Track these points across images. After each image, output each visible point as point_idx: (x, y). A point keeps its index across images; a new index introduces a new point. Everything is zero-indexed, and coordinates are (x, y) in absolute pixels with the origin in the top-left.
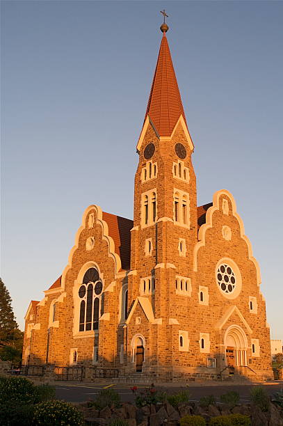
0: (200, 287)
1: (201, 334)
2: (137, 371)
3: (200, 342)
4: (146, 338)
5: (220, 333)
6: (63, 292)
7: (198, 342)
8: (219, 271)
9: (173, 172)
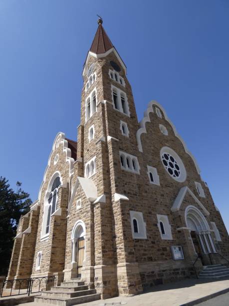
0: (149, 167)
1: (159, 216)
3: (159, 225)
5: (180, 213)
6: (39, 203)
7: (156, 225)
8: (163, 157)
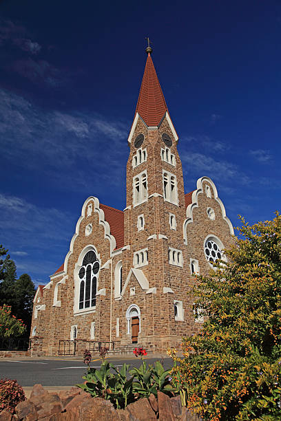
0: (191, 259)
2: (133, 342)
4: (141, 308)
6: (65, 275)
7: (192, 312)
8: (206, 247)
9: (161, 155)
